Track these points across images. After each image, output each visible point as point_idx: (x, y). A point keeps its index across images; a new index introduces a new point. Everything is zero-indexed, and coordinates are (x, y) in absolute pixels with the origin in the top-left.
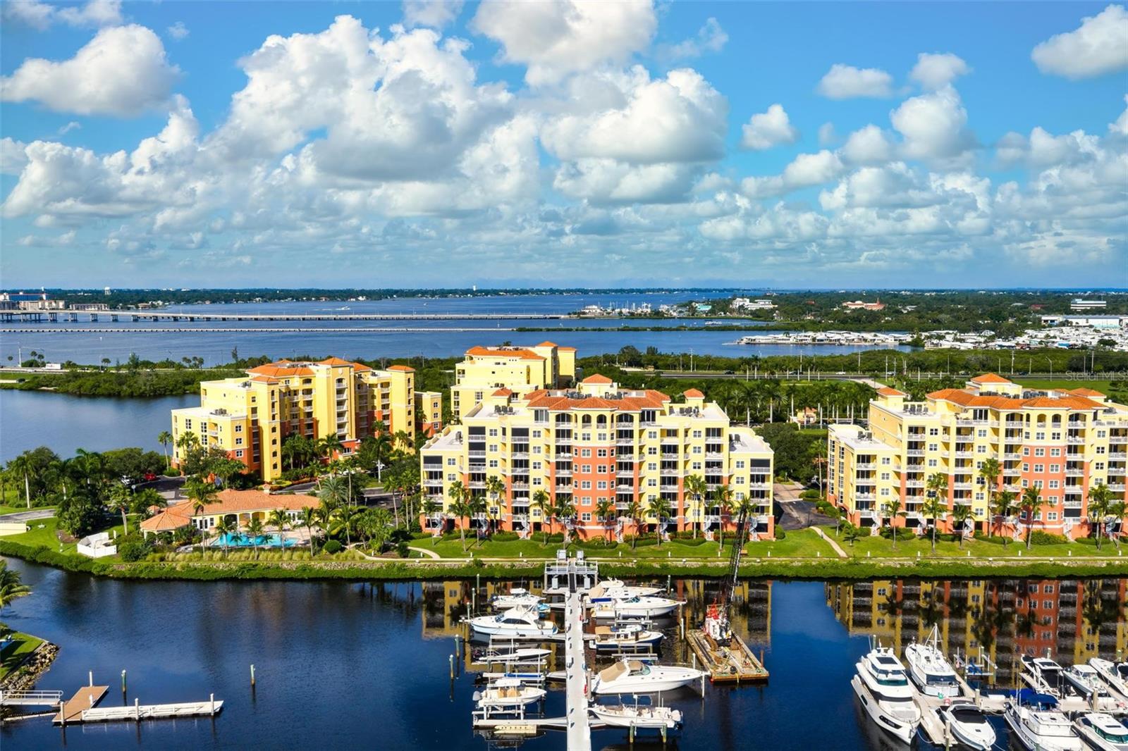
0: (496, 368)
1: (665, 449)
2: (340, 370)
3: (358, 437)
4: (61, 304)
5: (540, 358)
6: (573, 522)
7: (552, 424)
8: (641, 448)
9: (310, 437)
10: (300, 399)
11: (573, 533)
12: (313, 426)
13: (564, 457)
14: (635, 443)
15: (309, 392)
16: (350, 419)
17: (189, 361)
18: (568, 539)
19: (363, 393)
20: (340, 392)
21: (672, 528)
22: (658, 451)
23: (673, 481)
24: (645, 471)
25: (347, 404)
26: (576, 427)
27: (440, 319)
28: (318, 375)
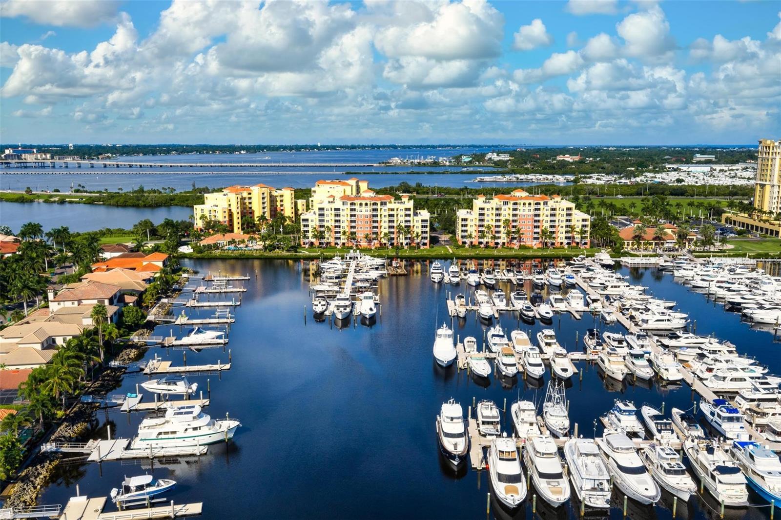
0: (330, 190)
1: (390, 215)
2: (263, 189)
3: (271, 217)
4: (49, 156)
5: (350, 185)
6: (356, 242)
7: (349, 206)
8: (381, 215)
9: (251, 217)
10: (247, 201)
11: (357, 246)
12: (252, 213)
13: (353, 218)
14: (379, 213)
15: (250, 198)
16: (267, 210)
17: (166, 189)
18: (355, 248)
19: (273, 199)
20: (263, 198)
21: (392, 244)
22: (387, 216)
23: (393, 227)
24: (382, 224)
25: (266, 203)
26: (357, 207)
27: (297, 166)
28: (254, 191)
